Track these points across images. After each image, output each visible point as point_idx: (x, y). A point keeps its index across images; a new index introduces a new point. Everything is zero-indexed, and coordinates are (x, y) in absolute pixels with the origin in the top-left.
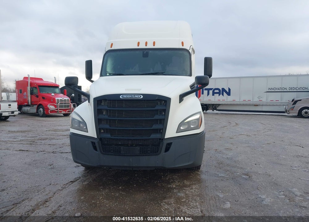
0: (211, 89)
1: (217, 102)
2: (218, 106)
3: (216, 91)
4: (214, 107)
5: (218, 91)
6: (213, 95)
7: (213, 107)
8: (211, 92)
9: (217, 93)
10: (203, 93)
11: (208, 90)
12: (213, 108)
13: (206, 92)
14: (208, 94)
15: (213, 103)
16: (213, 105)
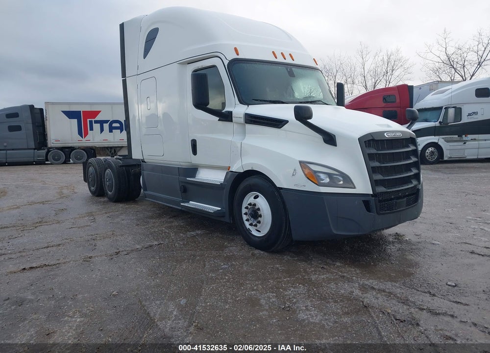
0: (106, 122)
1: (118, 143)
2: (119, 150)
3: (114, 125)
4: (113, 151)
5: (117, 125)
6: (111, 131)
7: (111, 152)
8: (106, 126)
9: (116, 128)
10: (92, 129)
11: (102, 123)
12: (112, 154)
13: (97, 127)
14: (102, 130)
15: (111, 145)
16: (111, 148)
